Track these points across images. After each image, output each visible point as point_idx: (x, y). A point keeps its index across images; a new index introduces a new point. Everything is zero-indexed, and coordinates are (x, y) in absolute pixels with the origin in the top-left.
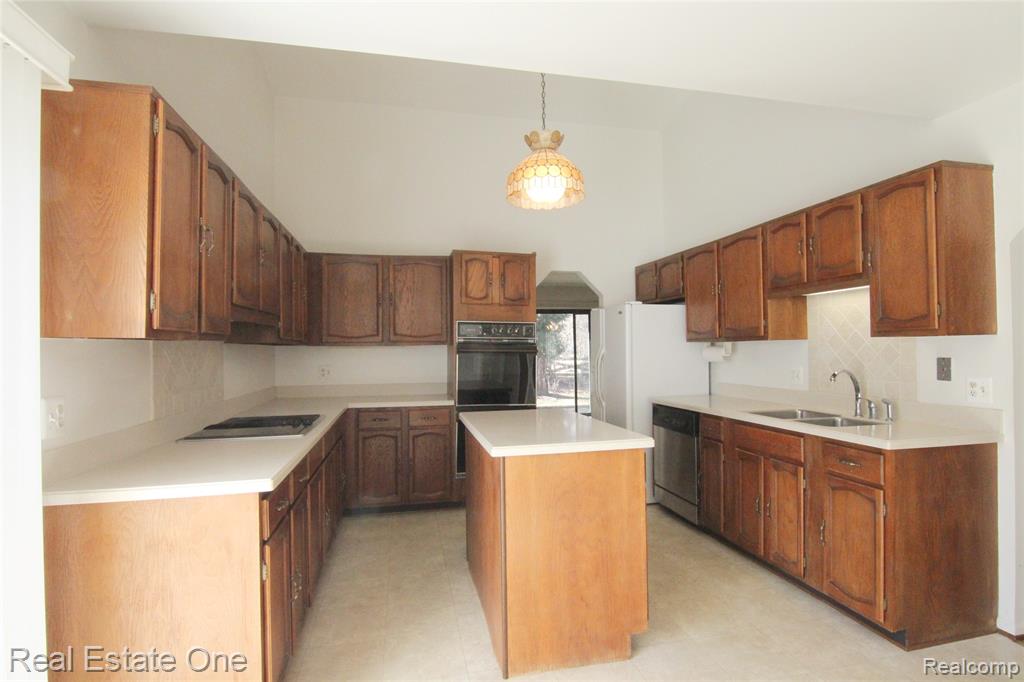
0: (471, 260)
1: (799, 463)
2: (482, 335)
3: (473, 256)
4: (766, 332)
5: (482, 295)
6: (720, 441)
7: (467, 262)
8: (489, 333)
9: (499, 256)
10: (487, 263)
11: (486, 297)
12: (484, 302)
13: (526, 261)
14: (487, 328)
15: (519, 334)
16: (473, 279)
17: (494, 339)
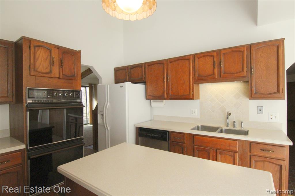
0: (39, 46)
1: (235, 152)
2: (48, 98)
3: (40, 44)
4: (193, 97)
5: (47, 70)
6: (184, 143)
7: (35, 47)
8: (52, 96)
9: (58, 48)
10: (50, 51)
11: (50, 72)
12: (49, 75)
13: (75, 55)
14: (50, 93)
15: (72, 96)
16: (40, 59)
17: (54, 100)
